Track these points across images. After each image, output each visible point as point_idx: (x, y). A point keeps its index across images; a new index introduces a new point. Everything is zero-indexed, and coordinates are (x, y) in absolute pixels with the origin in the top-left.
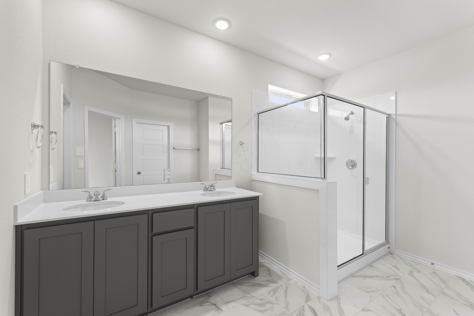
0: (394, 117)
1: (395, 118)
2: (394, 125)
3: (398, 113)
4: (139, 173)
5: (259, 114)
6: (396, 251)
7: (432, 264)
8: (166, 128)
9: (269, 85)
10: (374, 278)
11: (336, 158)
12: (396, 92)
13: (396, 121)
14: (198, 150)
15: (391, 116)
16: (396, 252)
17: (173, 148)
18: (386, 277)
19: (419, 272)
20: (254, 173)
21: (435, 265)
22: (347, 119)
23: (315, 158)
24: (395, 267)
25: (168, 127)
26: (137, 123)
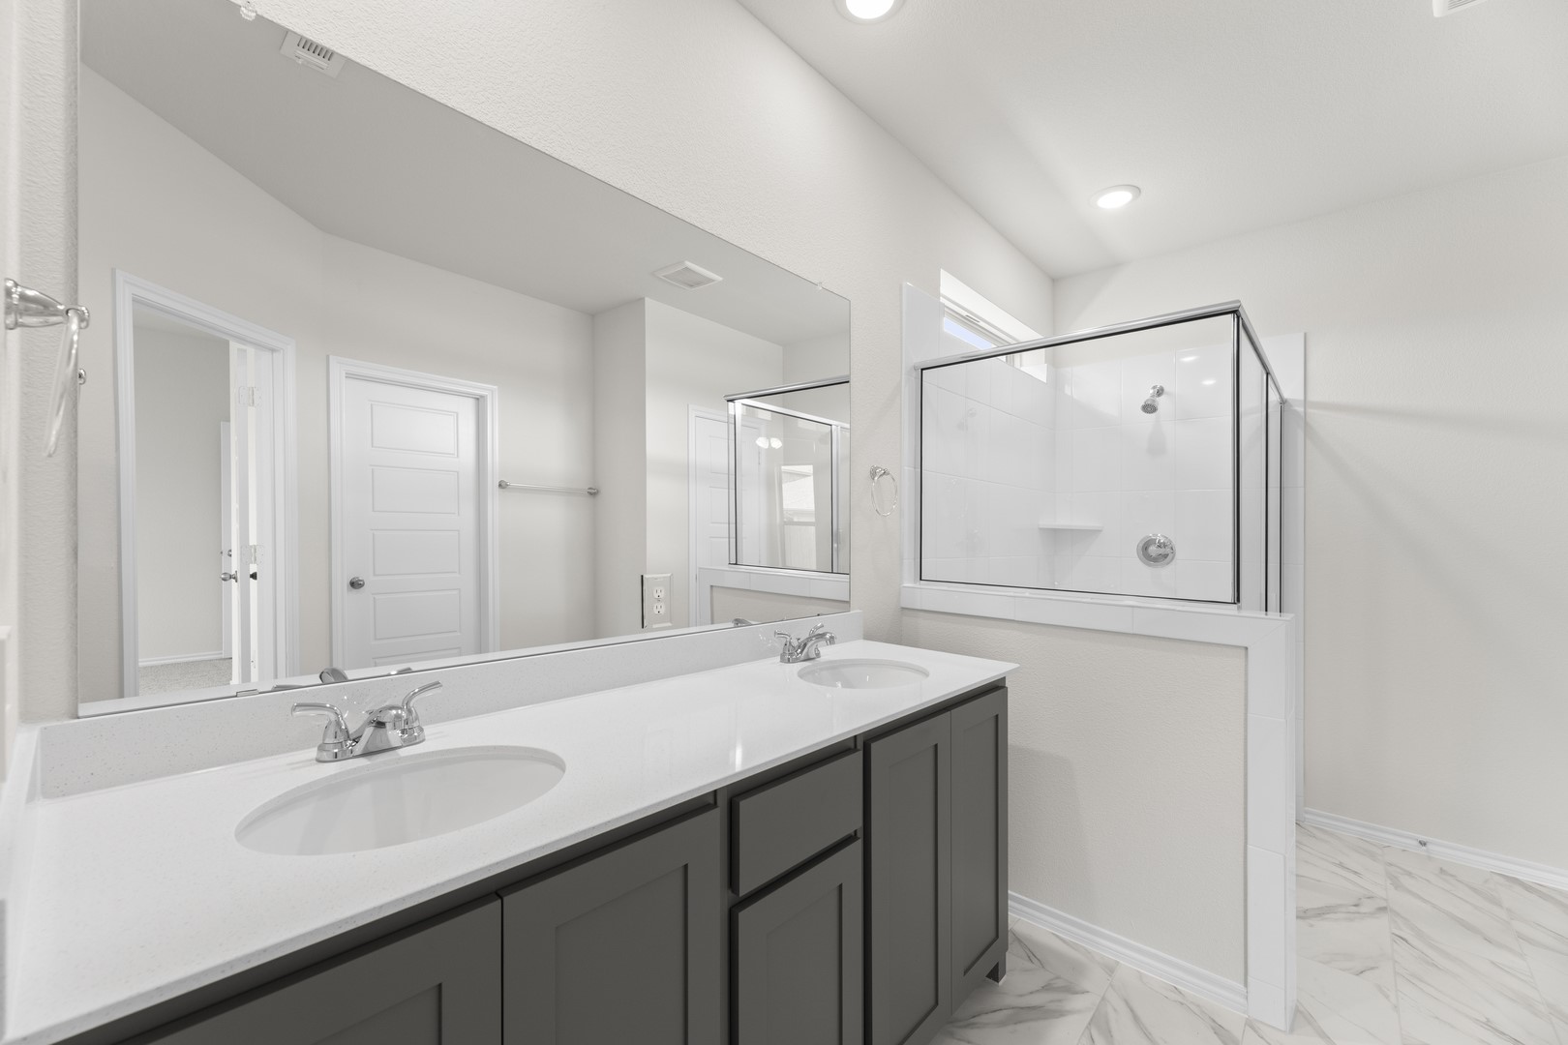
0: (1301, 409)
1: (1303, 414)
2: (1301, 434)
3: (1311, 398)
4: (355, 584)
5: (922, 370)
6: (1306, 812)
7: (1423, 844)
8: (470, 403)
9: (943, 274)
10: (1328, 916)
11: (1100, 531)
12: (1305, 334)
13: (1306, 423)
14: (591, 494)
15: (1291, 406)
16: (1307, 816)
17: (500, 485)
18: (1354, 908)
19: (1410, 874)
20: (909, 582)
21: (1429, 846)
22: (1150, 408)
23: (1041, 529)
24: (1341, 865)
25: (479, 400)
26: (350, 376)
